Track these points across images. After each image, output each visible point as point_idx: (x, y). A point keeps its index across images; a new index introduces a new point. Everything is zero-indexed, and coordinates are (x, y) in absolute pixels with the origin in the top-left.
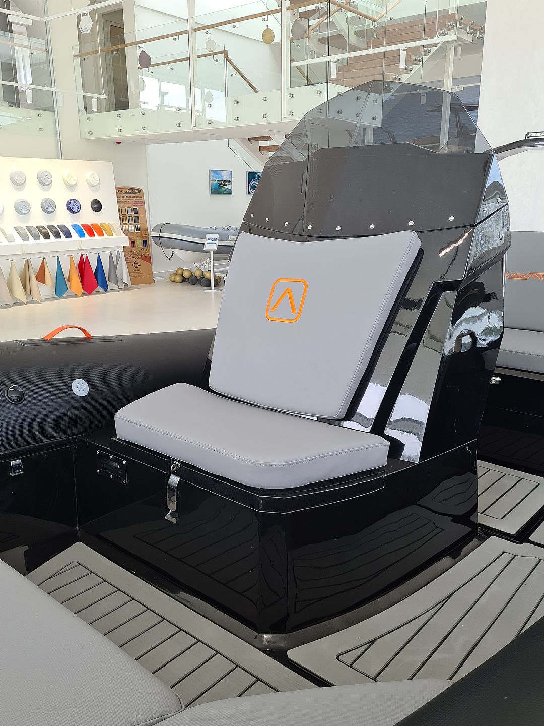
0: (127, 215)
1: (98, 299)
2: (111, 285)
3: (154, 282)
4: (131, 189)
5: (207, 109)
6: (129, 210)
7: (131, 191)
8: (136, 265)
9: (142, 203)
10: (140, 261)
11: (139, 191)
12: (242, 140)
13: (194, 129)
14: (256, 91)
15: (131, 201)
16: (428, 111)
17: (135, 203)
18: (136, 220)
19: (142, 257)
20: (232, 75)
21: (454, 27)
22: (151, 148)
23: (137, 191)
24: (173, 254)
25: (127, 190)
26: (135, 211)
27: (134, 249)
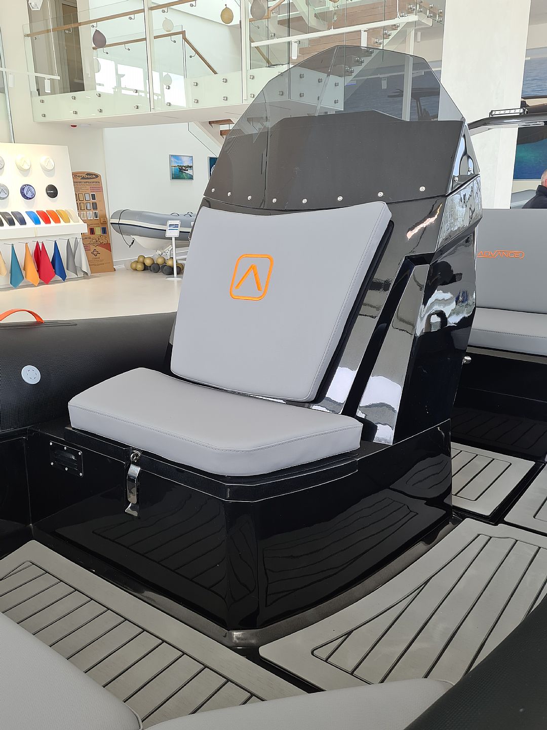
0: (85, 202)
1: (56, 288)
2: (69, 274)
3: (115, 270)
4: (88, 174)
5: (166, 91)
6: (87, 196)
7: (89, 177)
8: (95, 253)
9: (100, 189)
10: (99, 249)
11: (97, 176)
12: (203, 124)
13: (153, 112)
14: (216, 73)
15: (88, 187)
16: (389, 96)
17: (93, 189)
18: (95, 206)
19: (102, 245)
20: (191, 57)
21: (414, 10)
22: (107, 131)
23: (94, 177)
24: (133, 241)
25: (83, 175)
26: (93, 197)
27: (92, 236)
